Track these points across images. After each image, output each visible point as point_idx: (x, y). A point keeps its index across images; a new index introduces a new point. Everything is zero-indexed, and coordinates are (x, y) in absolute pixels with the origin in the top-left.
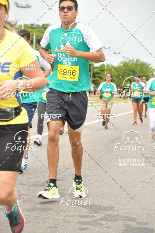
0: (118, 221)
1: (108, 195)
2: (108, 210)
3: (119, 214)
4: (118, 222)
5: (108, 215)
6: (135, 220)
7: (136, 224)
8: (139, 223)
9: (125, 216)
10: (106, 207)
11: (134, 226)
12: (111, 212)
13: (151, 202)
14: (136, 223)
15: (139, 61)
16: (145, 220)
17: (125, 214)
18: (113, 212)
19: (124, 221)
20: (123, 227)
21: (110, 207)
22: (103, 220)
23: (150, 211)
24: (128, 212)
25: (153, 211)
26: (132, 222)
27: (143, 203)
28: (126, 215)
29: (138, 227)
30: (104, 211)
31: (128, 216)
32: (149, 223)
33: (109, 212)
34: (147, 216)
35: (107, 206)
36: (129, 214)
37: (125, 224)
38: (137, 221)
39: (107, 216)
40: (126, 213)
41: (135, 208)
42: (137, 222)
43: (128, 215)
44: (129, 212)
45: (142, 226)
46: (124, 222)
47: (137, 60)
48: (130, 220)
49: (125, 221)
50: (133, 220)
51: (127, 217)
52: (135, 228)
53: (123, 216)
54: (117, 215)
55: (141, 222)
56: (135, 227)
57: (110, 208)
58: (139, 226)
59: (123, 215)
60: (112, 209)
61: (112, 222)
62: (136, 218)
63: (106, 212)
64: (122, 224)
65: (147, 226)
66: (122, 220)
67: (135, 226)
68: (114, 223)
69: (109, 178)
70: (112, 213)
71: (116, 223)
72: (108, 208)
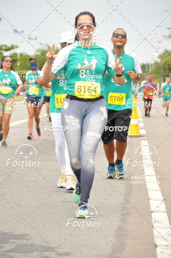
0: (32, 252)
2: (20, 239)
3: (33, 243)
4: (32, 254)
5: (21, 245)
7: (55, 255)
9: (42, 246)
10: (18, 235)
12: (24, 240)
14: (55, 254)
16: (67, 249)
18: (27, 241)
19: (40, 252)
21: (23, 235)
22: (13, 252)
23: (73, 238)
26: (50, 252)
28: (43, 244)
30: (15, 240)
31: (46, 246)
32: (71, 253)
33: (21, 241)
34: (70, 244)
35: (19, 233)
37: (41, 255)
39: (18, 247)
40: (44, 242)
41: (55, 234)
42: (57, 252)
43: (45, 244)
45: (62, 257)
46: (41, 253)
48: (47, 251)
49: (41, 251)
50: (52, 249)
51: (44, 246)
53: (40, 245)
54: (31, 245)
55: (62, 252)
58: (59, 257)
59: (40, 244)
60: (26, 237)
61: (25, 254)
63: (17, 241)
64: (38, 256)
65: (69, 257)
66: (38, 251)
67: (54, 257)
68: (28, 254)
69: (21, 197)
70: (25, 242)
71: (30, 255)
72: (20, 235)
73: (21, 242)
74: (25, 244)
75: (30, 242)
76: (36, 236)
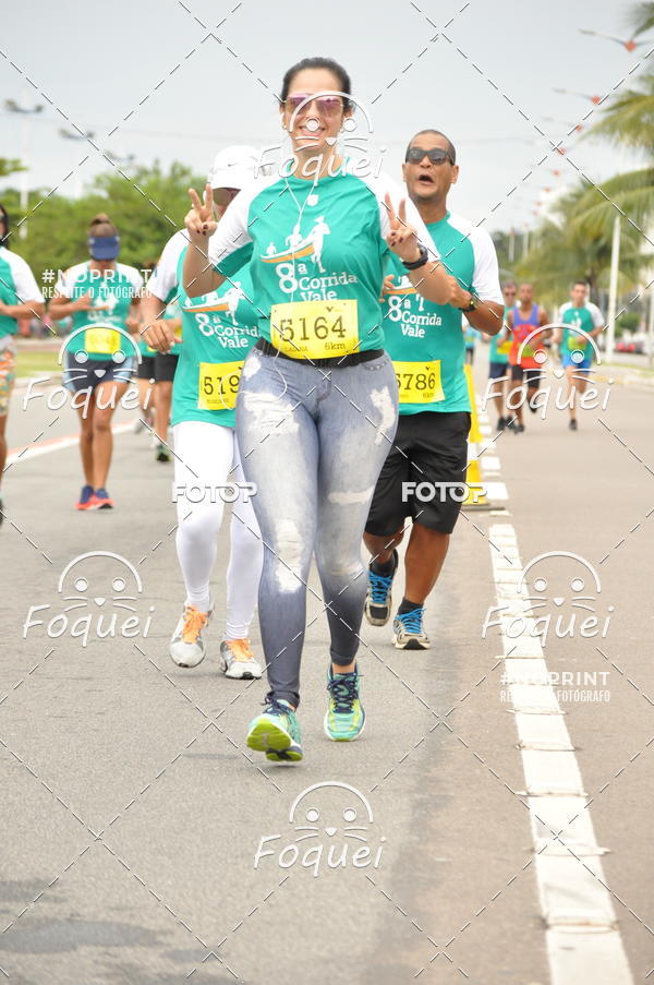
0: (74, 948)
1: (31, 822)
2: (26, 897)
3: (79, 915)
4: (75, 954)
5: (30, 920)
6: (160, 938)
7: (160, 960)
8: (176, 956)
9: (111, 923)
10: (20, 884)
11: (154, 971)
12: (41, 904)
13: (239, 853)
14: (162, 956)
15: (185, 173)
17: (112, 914)
18: (53, 905)
19: (102, 949)
20: (99, 976)
21: (38, 884)
23: (230, 895)
24: (124, 901)
25: (244, 895)
26: (144, 949)
27: (199, 857)
28: (117, 918)
29: (171, 971)
30: (7, 904)
31: (127, 925)
34: (217, 918)
35: (26, 877)
36: (128, 912)
37: (108, 959)
38: (168, 945)
39: (21, 928)
40: (118, 909)
41: (160, 881)
42: (169, 949)
43: (123, 918)
44: (127, 901)
45: (190, 967)
46: (107, 953)
47: (173, 169)
48: (130, 943)
49: (109, 945)
50: (149, 938)
51: (119, 926)
52: (157, 978)
53: (104, 923)
54: (69, 920)
55: (188, 948)
56: (159, 975)
57: (38, 888)
58: (177, 969)
59: (102, 916)
60: (49, 892)
61: (44, 956)
62: (164, 933)
63: (18, 908)
64: (96, 962)
65: (212, 969)
66: (96, 944)
67: (155, 967)
68: (57, 956)
70: (46, 909)
71: (65, 958)
72: (29, 884)
73: (32, 912)
74: (46, 918)
75: (64, 910)
76: (90, 886)
